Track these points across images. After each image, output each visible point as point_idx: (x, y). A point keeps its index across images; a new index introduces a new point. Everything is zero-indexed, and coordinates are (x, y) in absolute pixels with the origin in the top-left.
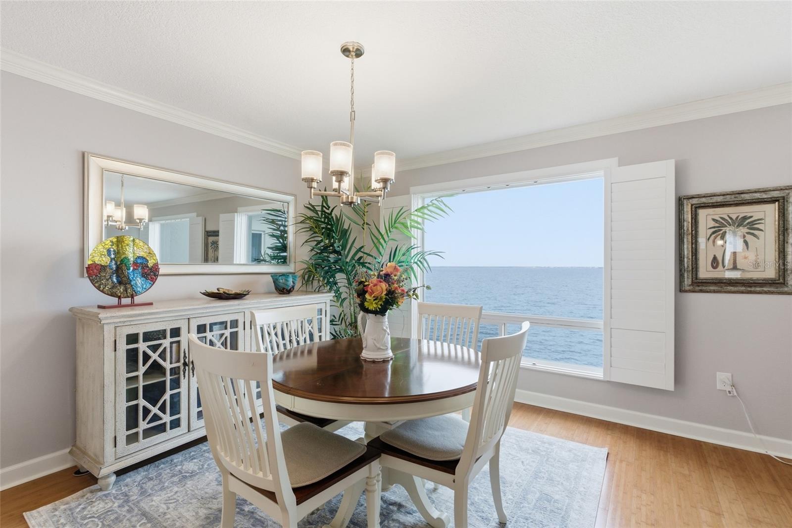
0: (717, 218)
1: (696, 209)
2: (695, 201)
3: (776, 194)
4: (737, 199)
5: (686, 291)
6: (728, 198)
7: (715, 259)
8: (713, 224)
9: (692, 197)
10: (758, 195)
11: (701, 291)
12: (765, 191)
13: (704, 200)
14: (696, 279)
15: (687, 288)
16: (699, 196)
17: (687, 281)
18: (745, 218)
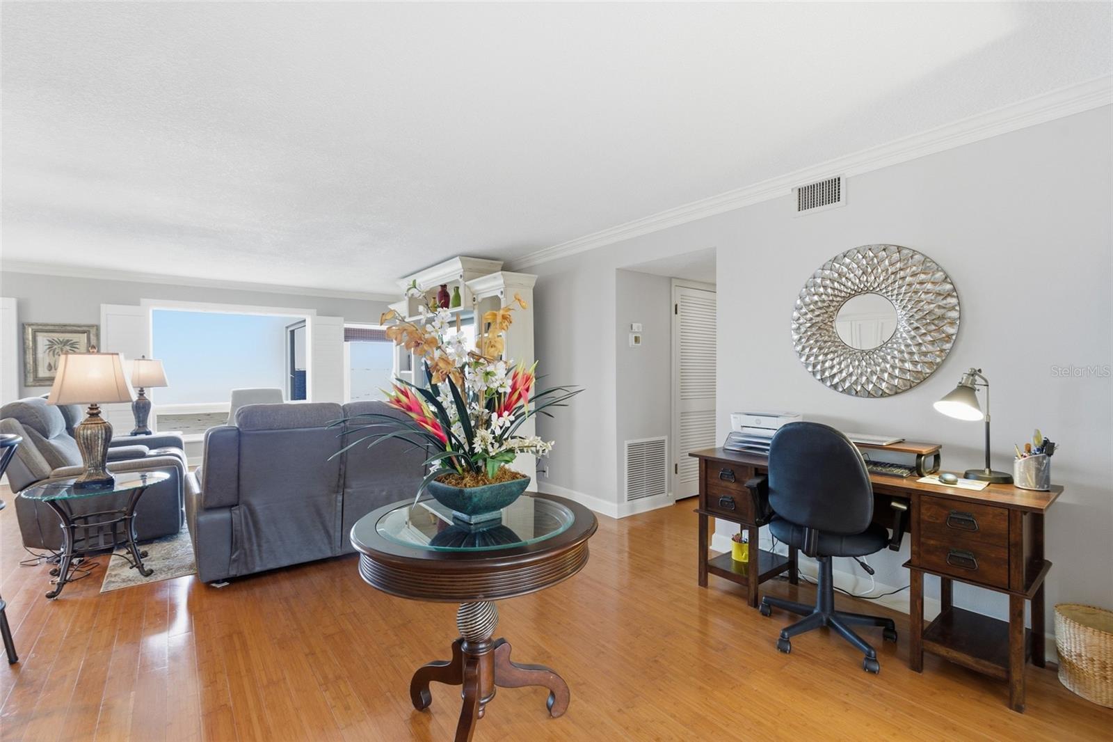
0: (50, 339)
1: (35, 333)
2: (34, 327)
3: (87, 329)
4: (63, 328)
5: (28, 386)
6: (57, 328)
7: (50, 365)
8: (48, 343)
9: (32, 325)
10: (75, 328)
11: (40, 386)
12: (79, 326)
13: (40, 327)
14: (36, 377)
15: (30, 384)
16: (37, 325)
17: (30, 379)
18: (68, 341)
